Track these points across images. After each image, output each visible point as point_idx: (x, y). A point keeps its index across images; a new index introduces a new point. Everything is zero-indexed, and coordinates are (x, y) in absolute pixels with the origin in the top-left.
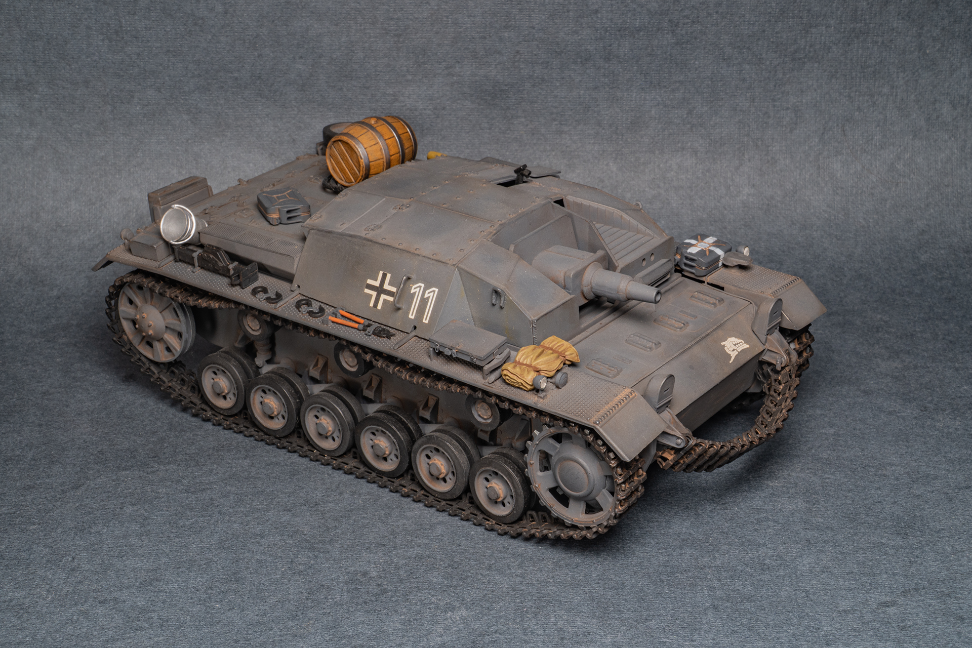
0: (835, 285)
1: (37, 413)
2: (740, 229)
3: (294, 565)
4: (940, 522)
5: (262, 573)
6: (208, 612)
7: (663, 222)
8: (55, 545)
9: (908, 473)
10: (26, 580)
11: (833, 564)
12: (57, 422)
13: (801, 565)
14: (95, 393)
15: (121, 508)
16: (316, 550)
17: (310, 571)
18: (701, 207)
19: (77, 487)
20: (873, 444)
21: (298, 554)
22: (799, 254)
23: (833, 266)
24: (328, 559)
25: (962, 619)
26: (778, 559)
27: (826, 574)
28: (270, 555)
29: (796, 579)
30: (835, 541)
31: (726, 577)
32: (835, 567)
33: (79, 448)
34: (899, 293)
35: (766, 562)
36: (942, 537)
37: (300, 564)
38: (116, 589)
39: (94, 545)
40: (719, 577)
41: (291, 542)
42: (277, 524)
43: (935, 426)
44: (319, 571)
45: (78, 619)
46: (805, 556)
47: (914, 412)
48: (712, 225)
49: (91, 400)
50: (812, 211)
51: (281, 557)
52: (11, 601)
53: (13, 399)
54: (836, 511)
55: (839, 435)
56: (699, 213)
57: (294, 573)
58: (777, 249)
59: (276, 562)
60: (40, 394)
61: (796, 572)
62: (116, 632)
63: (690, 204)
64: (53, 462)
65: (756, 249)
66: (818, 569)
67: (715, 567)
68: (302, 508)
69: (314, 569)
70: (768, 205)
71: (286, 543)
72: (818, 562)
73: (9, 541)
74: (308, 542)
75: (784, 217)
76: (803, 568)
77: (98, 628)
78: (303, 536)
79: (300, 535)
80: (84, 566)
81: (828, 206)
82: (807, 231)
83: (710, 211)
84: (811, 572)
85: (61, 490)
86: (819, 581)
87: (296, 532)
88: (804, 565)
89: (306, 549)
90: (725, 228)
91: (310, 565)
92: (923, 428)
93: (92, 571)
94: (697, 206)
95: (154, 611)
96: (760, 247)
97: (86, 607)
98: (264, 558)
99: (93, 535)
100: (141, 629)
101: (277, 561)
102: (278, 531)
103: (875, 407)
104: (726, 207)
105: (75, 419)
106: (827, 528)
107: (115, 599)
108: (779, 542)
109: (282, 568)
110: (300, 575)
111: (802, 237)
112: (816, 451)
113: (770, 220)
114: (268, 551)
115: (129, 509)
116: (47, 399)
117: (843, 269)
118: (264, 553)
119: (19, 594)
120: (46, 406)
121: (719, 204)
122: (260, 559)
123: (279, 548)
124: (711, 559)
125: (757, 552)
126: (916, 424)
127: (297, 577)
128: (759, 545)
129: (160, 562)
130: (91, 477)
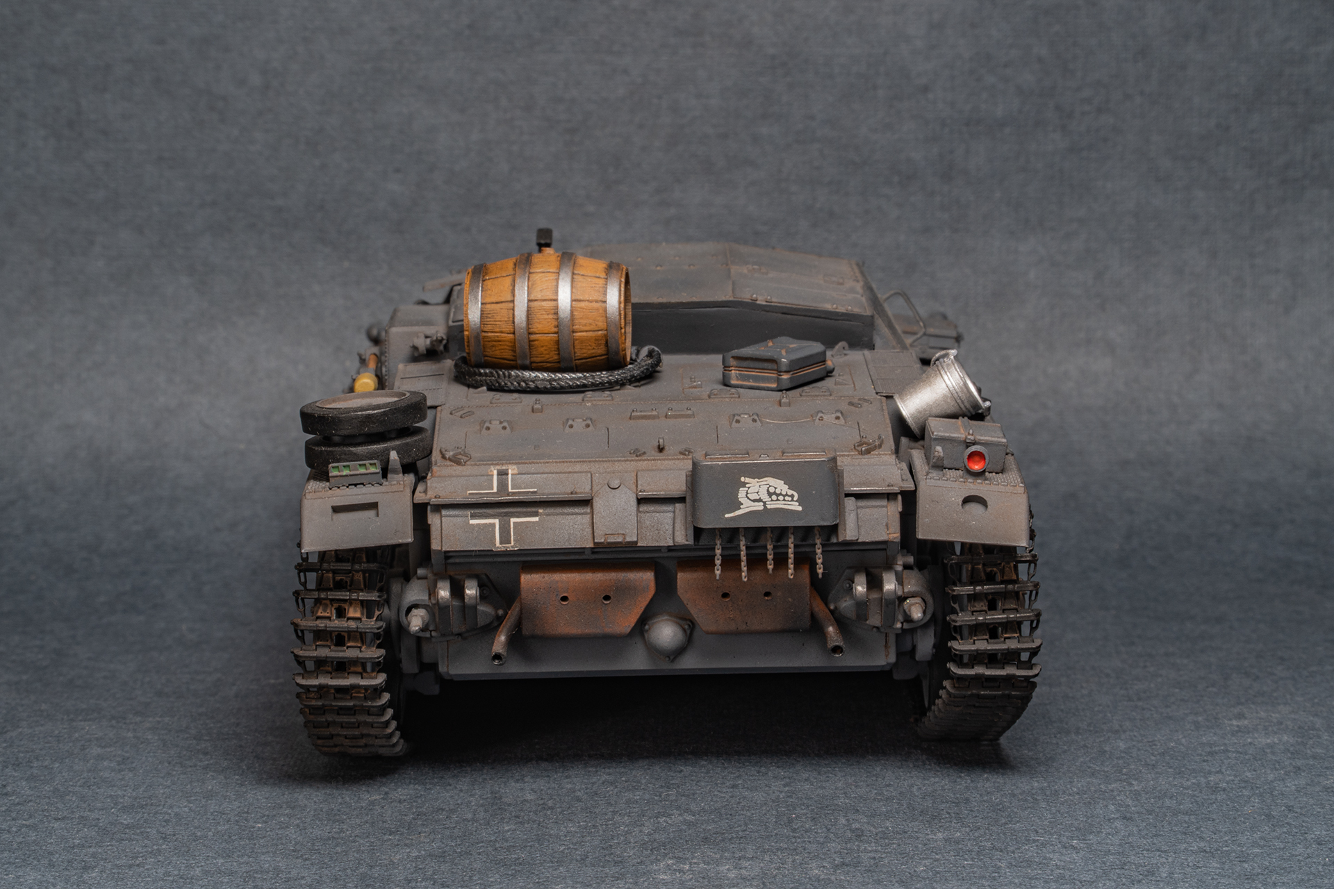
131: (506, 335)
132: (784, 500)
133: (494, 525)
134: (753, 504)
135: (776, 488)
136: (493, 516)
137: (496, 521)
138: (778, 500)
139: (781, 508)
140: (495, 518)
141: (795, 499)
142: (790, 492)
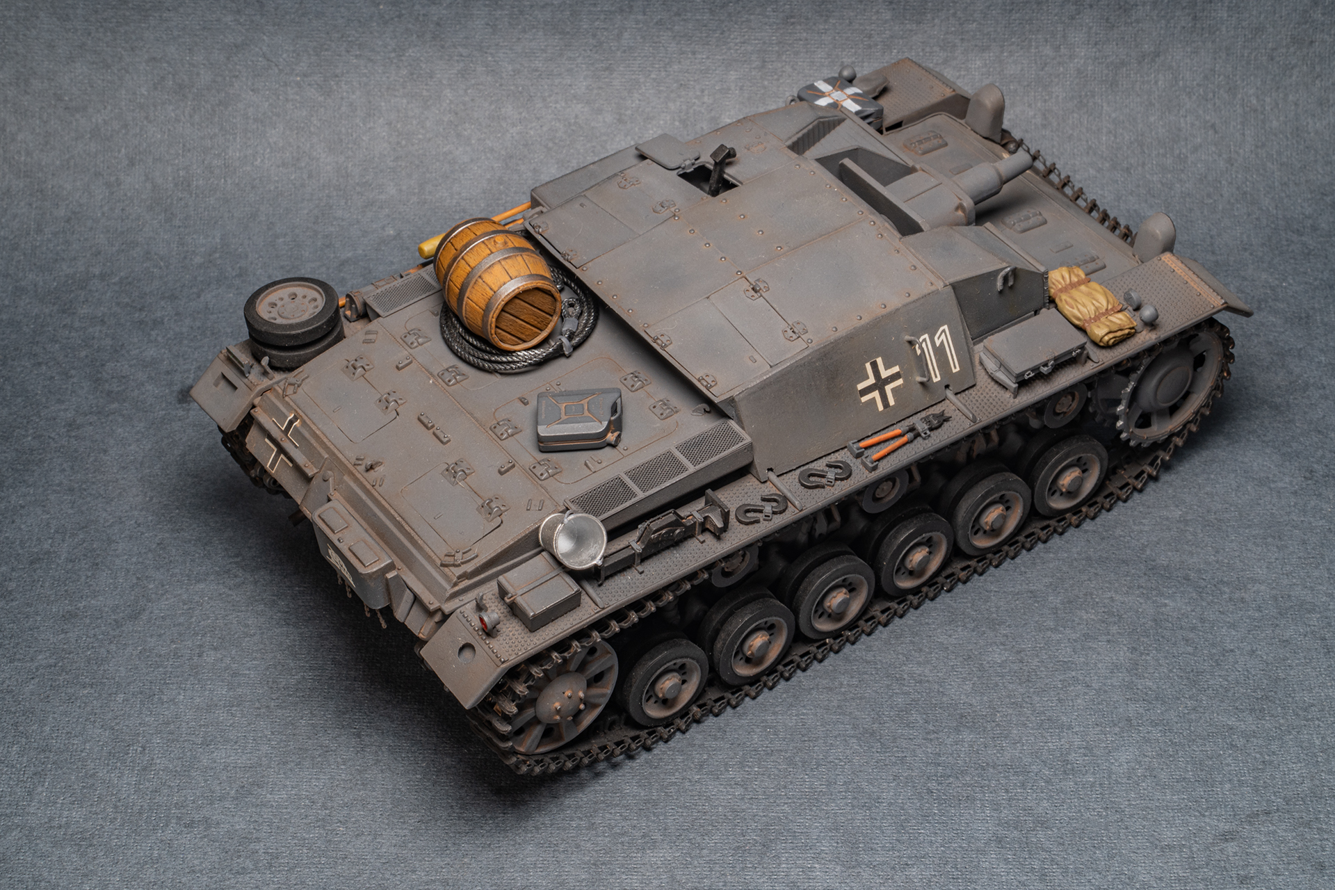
1: (65, 465)
4: (1310, 690)
6: (330, 841)
8: (117, 724)
9: (1275, 598)
10: (84, 787)
12: (93, 483)
14: (142, 425)
15: (200, 656)
19: (134, 616)
20: (1232, 541)
25: (1321, 867)
30: (1165, 721)
33: (131, 538)
34: (1298, 230)
35: (1070, 758)
36: (1312, 720)
38: (205, 801)
39: (168, 723)
43: (1322, 509)
45: (160, 855)
47: (1295, 482)
49: (138, 440)
52: (68, 825)
53: (27, 436)
54: (1170, 668)
55: (1186, 522)
60: (64, 426)
62: (211, 878)
64: (97, 564)
73: (54, 718)
77: (187, 870)
80: (158, 761)
85: (115, 620)
92: (1305, 512)
93: (171, 771)
95: (258, 840)
97: (168, 834)
99: (166, 705)
100: (243, 871)
103: (1240, 468)
105: (118, 477)
106: (1157, 699)
107: (206, 820)
112: (1151, 550)
115: (210, 657)
116: (76, 437)
117: (1220, 182)
119: (77, 814)
120: (76, 450)
126: (1296, 504)
128: (1062, 727)
129: (260, 753)
130: (153, 596)
133: (273, 451)
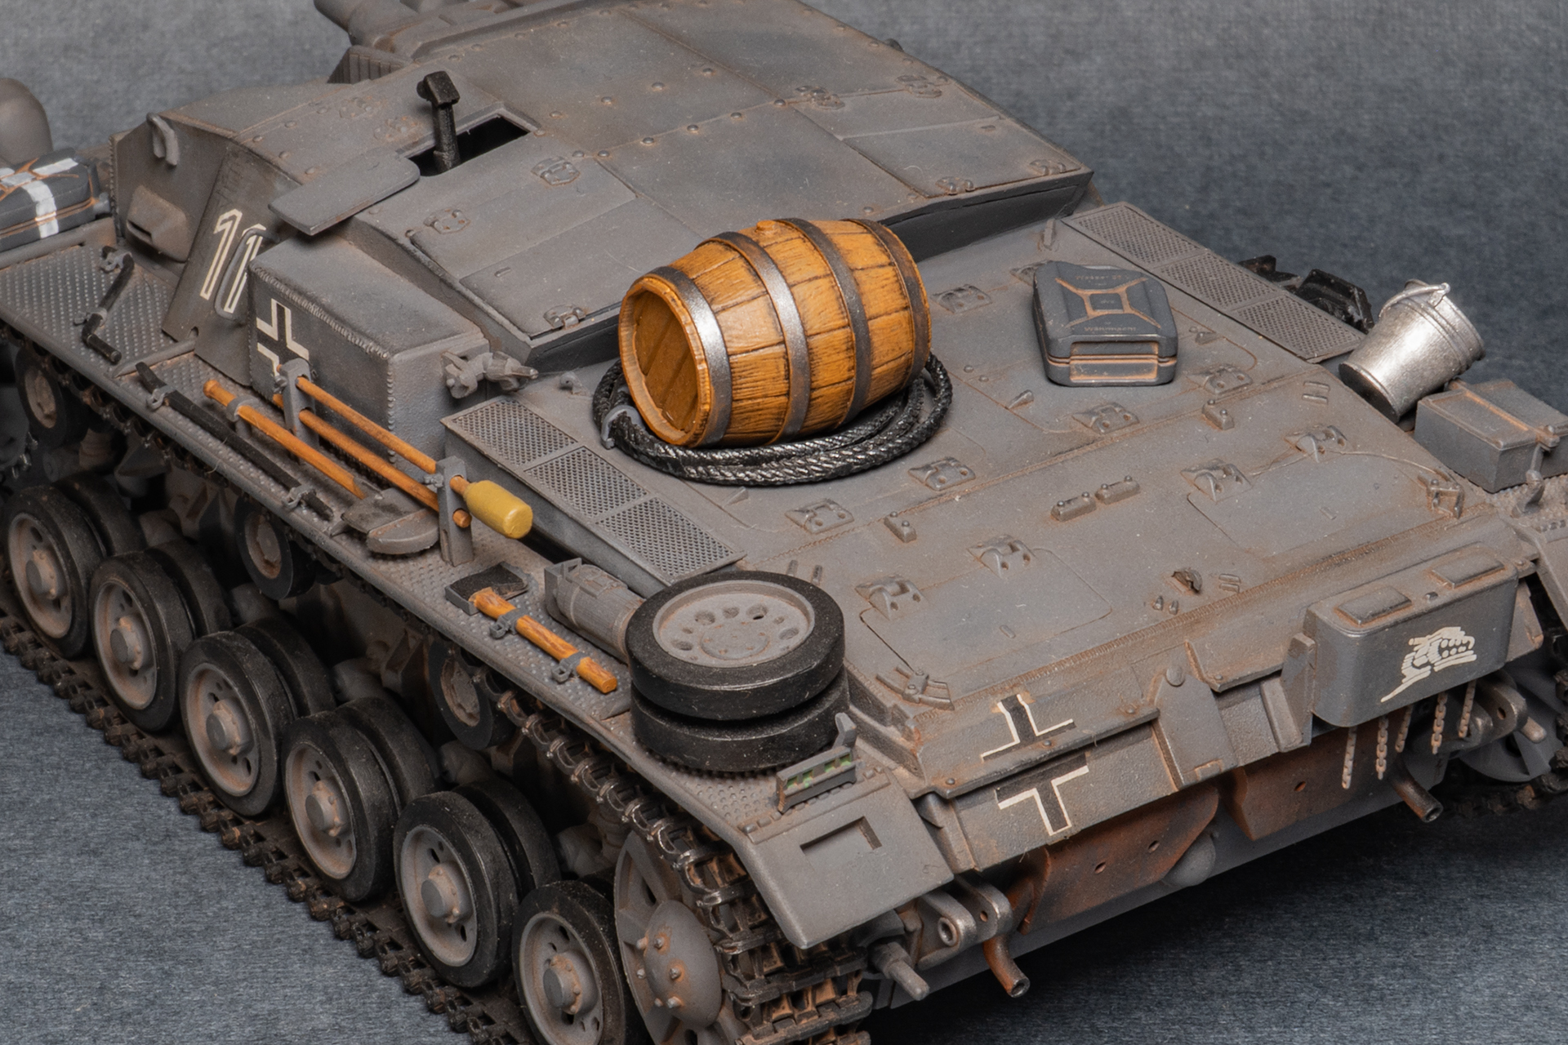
0: (1560, 228)
2: (1306, 76)
3: (108, 996)
5: (23, 1019)
7: (1099, 59)
11: (1554, 989)
13: (1469, 989)
16: (166, 957)
17: (151, 1014)
18: (1199, 19)
21: (120, 968)
22: (1464, 144)
23: (1555, 175)
24: (198, 982)
26: (1407, 973)
27: (1537, 1013)
28: (45, 972)
29: (1458, 1025)
30: (1559, 927)
31: (1268, 1020)
32: (1561, 996)
35: (1376, 981)
37: (124, 994)
40: (1250, 1020)
41: (101, 936)
42: (63, 890)
44: (176, 1013)
46: (1480, 967)
48: (1230, 67)
50: (1499, 27)
51: (72, 976)
56: (1195, 34)
57: (109, 1020)
58: (1404, 131)
59: (60, 991)
61: (1456, 1009)
63: (1172, 12)
65: (1349, 130)
66: (1514, 1002)
67: (1239, 993)
68: (130, 845)
69: (162, 1007)
70: (1381, 12)
71: (86, 940)
72: (1514, 981)
74: (145, 935)
75: (1423, 45)
76: (1474, 998)
78: (132, 919)
79: (124, 918)
81: (1542, 15)
82: (1486, 82)
83: (1224, 30)
84: (1496, 1008)
86: (1517, 1031)
87: (113, 910)
88: (1476, 991)
89: (140, 953)
90: (1266, 74)
91: (150, 997)
94: (1191, 15)
96: (1360, 125)
98: (26, 978)
101: (61, 986)
102: (65, 906)
104: (1269, 18)
108: (1411, 929)
109: (75, 1004)
110: (123, 1024)
111: (1471, 97)
113: (1386, 52)
114: (38, 961)
118: (27, 967)
121: (1247, 11)
122: (16, 981)
123: (67, 953)
124: (1228, 972)
125: (1353, 955)
127: (115, 1030)
131: (773, 399)
132: (1457, 653)
133: (1032, 800)
134: (1418, 671)
135: (1449, 640)
136: (1029, 786)
137: (1034, 793)
138: (1450, 655)
139: (1453, 666)
140: (1030, 788)
141: (1470, 646)
142: (1466, 639)
